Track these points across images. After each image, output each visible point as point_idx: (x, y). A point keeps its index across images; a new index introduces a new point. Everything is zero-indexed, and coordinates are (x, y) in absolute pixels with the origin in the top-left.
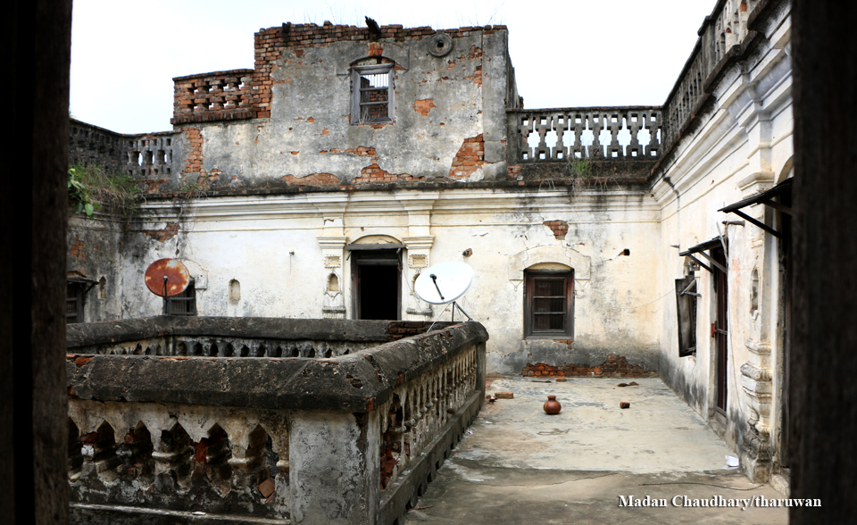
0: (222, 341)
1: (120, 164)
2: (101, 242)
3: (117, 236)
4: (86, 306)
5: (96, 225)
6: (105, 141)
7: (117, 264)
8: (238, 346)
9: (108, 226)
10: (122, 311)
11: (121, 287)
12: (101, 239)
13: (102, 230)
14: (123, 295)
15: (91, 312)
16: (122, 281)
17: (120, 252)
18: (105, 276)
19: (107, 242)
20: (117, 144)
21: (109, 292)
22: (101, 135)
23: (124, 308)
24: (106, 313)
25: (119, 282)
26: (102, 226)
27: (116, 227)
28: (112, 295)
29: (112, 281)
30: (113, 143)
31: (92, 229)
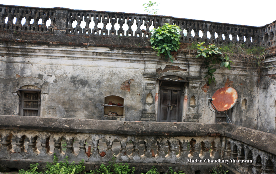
0: (247, 147)
1: (259, 42)
2: (244, 81)
3: (255, 79)
4: (233, 112)
5: (241, 73)
6: (248, 31)
7: (255, 92)
8: (255, 154)
9: (249, 73)
10: (258, 117)
11: (257, 105)
12: (244, 80)
13: (245, 75)
14: (258, 109)
15: (236, 116)
16: (258, 101)
17: (258, 86)
18: (247, 98)
19: (248, 81)
20: (256, 32)
21: (249, 106)
22: (245, 29)
23: (258, 115)
24: (247, 117)
25: (257, 102)
26: (245, 73)
27: (255, 73)
28: (251, 108)
29: (252, 101)
30: (253, 32)
31: (238, 75)
